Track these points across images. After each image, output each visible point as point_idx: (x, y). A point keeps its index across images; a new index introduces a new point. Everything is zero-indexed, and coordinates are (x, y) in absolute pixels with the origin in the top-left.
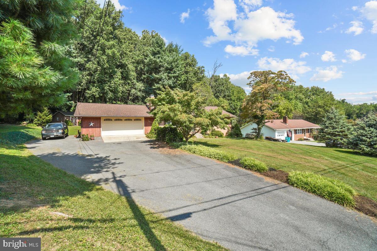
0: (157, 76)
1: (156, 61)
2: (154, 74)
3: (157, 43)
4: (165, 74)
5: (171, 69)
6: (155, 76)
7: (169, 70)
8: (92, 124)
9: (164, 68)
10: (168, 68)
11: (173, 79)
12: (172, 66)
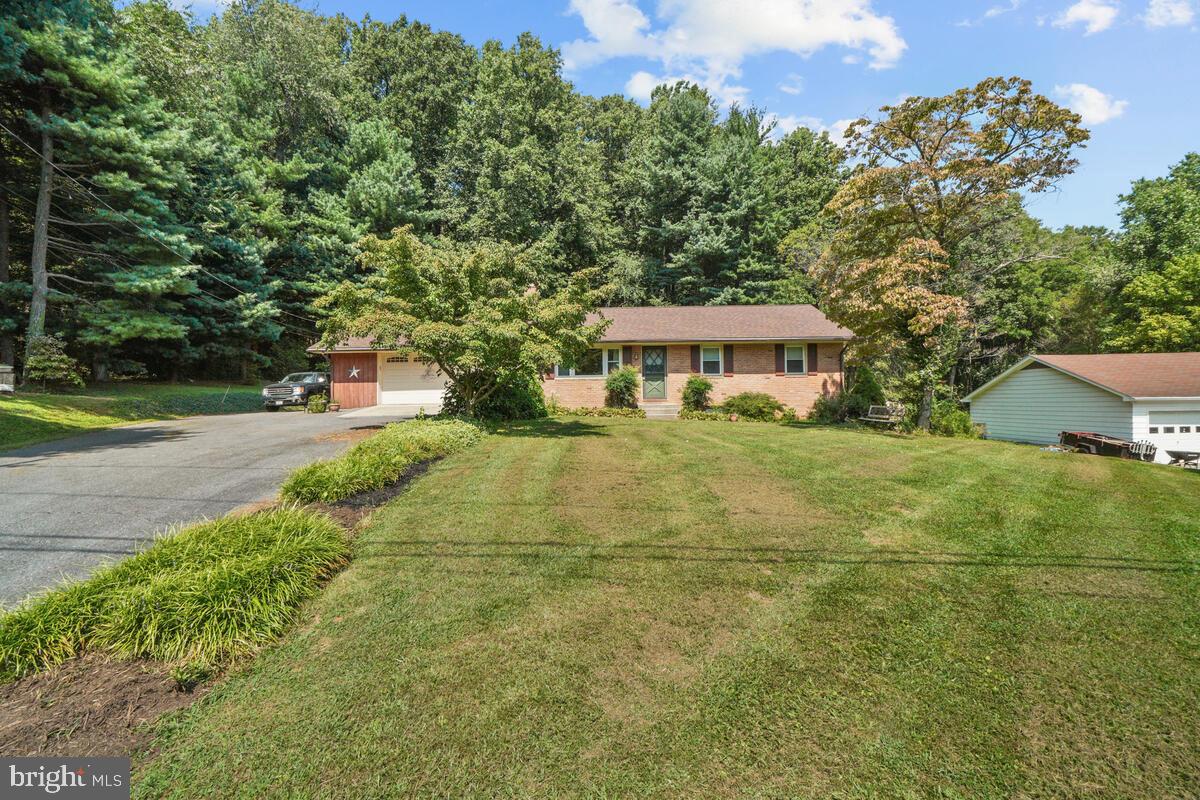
0: (678, 227)
1: (671, 177)
2: (667, 223)
3: (678, 118)
4: (703, 216)
5: (723, 196)
6: (672, 227)
7: (717, 201)
8: (355, 373)
9: (700, 195)
10: (712, 193)
11: (727, 228)
12: (725, 185)
